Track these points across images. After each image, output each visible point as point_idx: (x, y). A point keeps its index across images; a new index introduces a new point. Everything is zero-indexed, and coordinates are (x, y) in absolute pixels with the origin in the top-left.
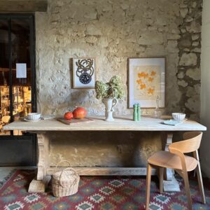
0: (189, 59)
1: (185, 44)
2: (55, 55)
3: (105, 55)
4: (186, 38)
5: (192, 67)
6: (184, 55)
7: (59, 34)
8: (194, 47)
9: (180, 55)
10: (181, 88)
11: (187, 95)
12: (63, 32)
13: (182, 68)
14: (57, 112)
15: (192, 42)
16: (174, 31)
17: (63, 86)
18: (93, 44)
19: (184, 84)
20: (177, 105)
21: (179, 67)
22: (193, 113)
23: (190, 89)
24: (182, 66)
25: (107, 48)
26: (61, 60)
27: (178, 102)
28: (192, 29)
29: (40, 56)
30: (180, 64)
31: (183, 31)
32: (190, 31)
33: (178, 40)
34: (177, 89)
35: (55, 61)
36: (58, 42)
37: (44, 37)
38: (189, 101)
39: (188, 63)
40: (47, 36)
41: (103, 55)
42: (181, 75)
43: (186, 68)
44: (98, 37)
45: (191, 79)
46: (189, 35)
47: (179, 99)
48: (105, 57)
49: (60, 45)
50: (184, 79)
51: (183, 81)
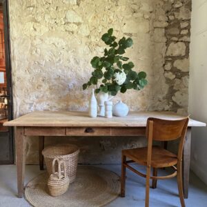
0: (177, 49)
1: (172, 33)
2: (32, 45)
3: (86, 44)
4: (174, 26)
5: (180, 57)
6: (172, 45)
7: (36, 21)
8: (182, 36)
9: (167, 44)
10: (168, 81)
11: (174, 88)
12: (40, 19)
13: (170, 59)
14: (35, 106)
15: (181, 29)
16: (161, 18)
18: (73, 32)
19: (172, 76)
20: (164, 98)
21: (166, 57)
22: (179, 107)
23: (178, 81)
24: (170, 57)
25: (88, 37)
26: (39, 50)
27: (164, 95)
28: (181, 16)
29: (15, 45)
30: (167, 55)
31: (171, 18)
32: (179, 18)
33: (166, 28)
34: (164, 81)
35: (31, 51)
36: (35, 30)
38: (176, 94)
39: (176, 53)
40: (22, 23)
41: (84, 44)
42: (168, 66)
43: (174, 58)
44: (79, 24)
45: (179, 71)
46: (177, 23)
47: (166, 93)
48: (86, 47)
49: (37, 33)
50: (171, 71)
51: (170, 73)
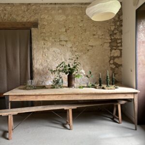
0: (116, 53)
1: (113, 45)
2: (43, 52)
4: (114, 42)
5: (117, 57)
6: (113, 51)
7: (45, 40)
8: (118, 47)
9: (111, 51)
10: (112, 69)
11: (115, 72)
12: (47, 39)
15: (117, 43)
16: (107, 38)
17: (47, 69)
18: (63, 45)
21: (111, 57)
22: (118, 82)
23: (117, 69)
25: (71, 47)
26: (46, 54)
28: (117, 37)
29: (35, 52)
31: (113, 38)
32: (116, 38)
33: (110, 43)
34: (109, 69)
35: (43, 55)
36: (44, 44)
37: (37, 42)
39: (116, 55)
40: (38, 41)
41: (69, 51)
42: (112, 62)
43: (114, 58)
44: (66, 41)
45: (117, 64)
46: (116, 40)
49: (45, 46)
50: (113, 64)
51: (113, 65)
